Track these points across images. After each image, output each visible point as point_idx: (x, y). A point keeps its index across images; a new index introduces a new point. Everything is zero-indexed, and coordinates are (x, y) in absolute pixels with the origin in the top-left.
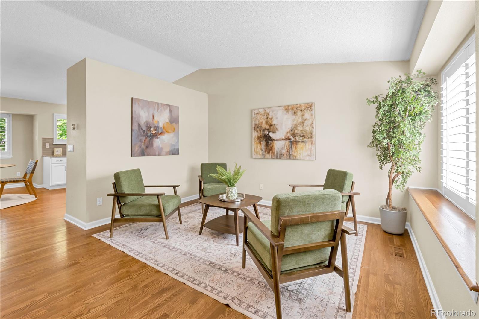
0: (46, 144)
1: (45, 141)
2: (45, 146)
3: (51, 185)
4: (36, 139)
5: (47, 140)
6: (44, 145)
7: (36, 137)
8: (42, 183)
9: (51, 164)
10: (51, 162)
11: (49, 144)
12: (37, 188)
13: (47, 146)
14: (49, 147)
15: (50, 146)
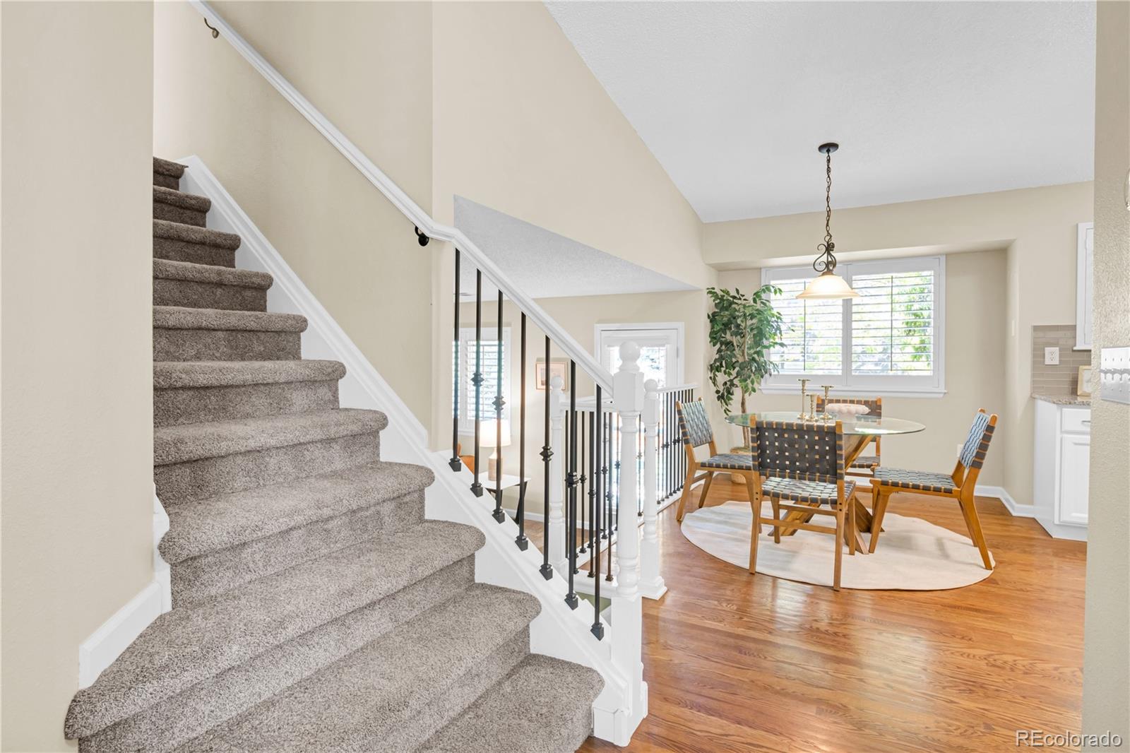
0: (1048, 350)
1: (1043, 335)
2: (1044, 356)
3: (1057, 522)
4: (1013, 334)
5: (1051, 335)
6: (1038, 354)
7: (1013, 322)
8: (1030, 501)
9: (1062, 432)
10: (1061, 428)
11: (1056, 349)
12: (1014, 514)
13: (1052, 356)
14: (1056, 362)
15: (1061, 356)
